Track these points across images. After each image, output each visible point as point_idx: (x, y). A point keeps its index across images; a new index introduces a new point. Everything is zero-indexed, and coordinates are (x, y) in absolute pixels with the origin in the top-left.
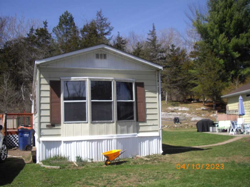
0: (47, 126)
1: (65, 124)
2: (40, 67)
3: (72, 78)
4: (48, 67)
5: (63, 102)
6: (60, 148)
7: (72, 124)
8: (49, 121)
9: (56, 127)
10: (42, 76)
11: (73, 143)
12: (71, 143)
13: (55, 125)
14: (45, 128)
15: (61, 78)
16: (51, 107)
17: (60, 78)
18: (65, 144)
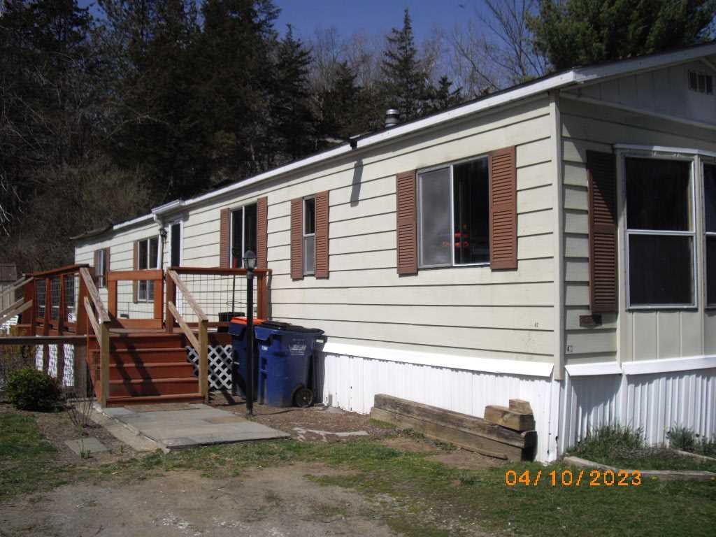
0: (583, 320)
1: (629, 315)
2: (563, 95)
3: (656, 148)
4: (582, 99)
5: (625, 232)
6: (614, 402)
7: (654, 314)
8: (587, 302)
9: (604, 326)
10: (566, 134)
11: (655, 382)
12: (650, 382)
13: (603, 318)
14: (578, 327)
15: (618, 146)
16: (593, 249)
17: (612, 145)
18: (632, 386)
